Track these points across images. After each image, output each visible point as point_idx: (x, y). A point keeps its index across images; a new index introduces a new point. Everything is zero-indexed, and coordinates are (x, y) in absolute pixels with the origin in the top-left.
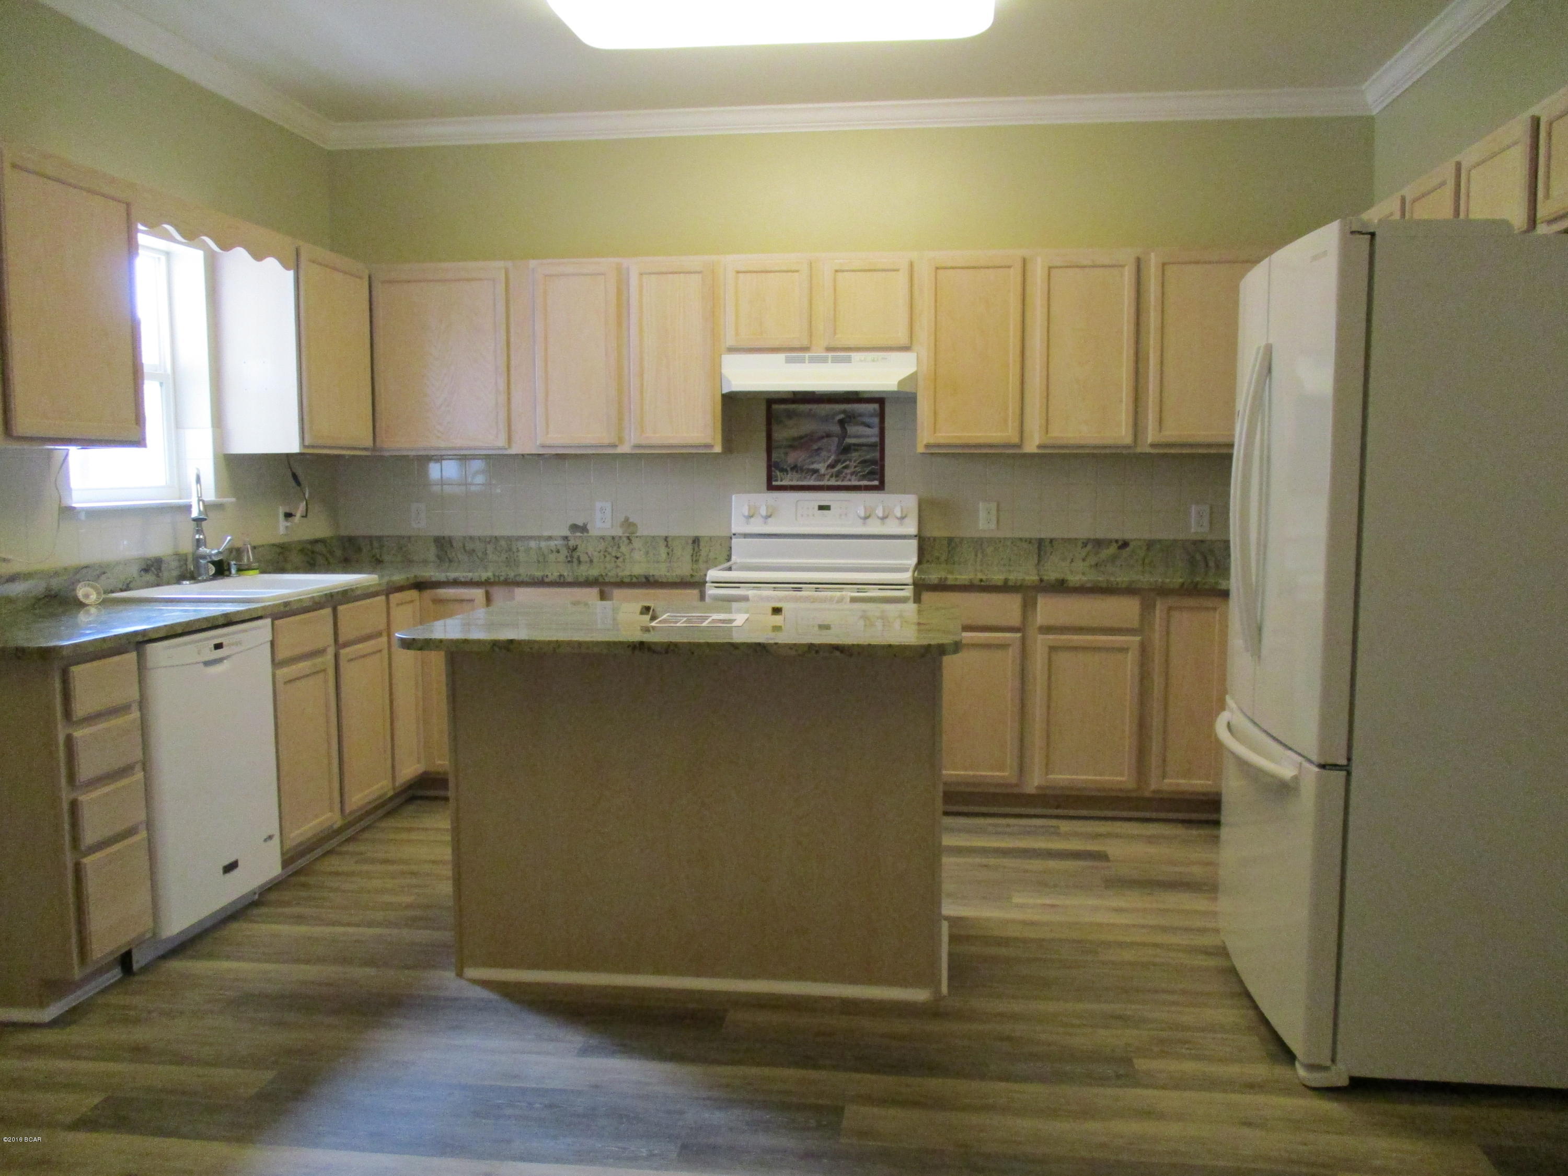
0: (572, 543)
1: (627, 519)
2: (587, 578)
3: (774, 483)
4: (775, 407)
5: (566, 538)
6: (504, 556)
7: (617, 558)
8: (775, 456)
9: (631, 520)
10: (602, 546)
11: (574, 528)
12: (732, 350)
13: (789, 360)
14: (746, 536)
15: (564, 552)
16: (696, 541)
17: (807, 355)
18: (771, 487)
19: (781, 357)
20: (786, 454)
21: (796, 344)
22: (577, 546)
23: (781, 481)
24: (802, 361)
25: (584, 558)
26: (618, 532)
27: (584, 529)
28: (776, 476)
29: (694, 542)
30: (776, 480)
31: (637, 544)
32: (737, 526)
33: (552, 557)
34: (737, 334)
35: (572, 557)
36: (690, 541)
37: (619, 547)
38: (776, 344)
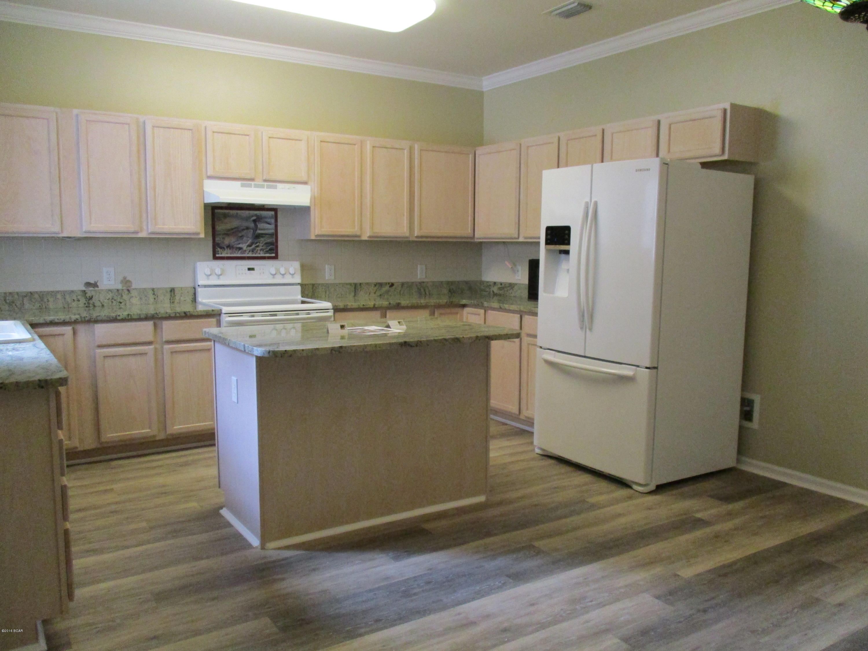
0: (89, 295)
1: (125, 278)
3: (217, 255)
4: (216, 211)
5: (84, 292)
6: (37, 305)
7: (121, 303)
8: (217, 239)
9: (128, 279)
10: (110, 296)
11: (88, 284)
12: (210, 177)
13: (243, 186)
14: (205, 286)
15: (83, 300)
17: (253, 183)
18: (215, 258)
19: (239, 183)
20: (224, 238)
21: (248, 177)
22: (92, 297)
23: (221, 254)
24: (250, 186)
25: (98, 304)
26: (120, 287)
27: (95, 285)
28: (218, 251)
29: (171, 291)
30: (219, 254)
31: (134, 293)
32: (201, 281)
33: (74, 304)
34: (214, 168)
35: (89, 303)
36: (169, 290)
37: (122, 296)
38: (237, 176)
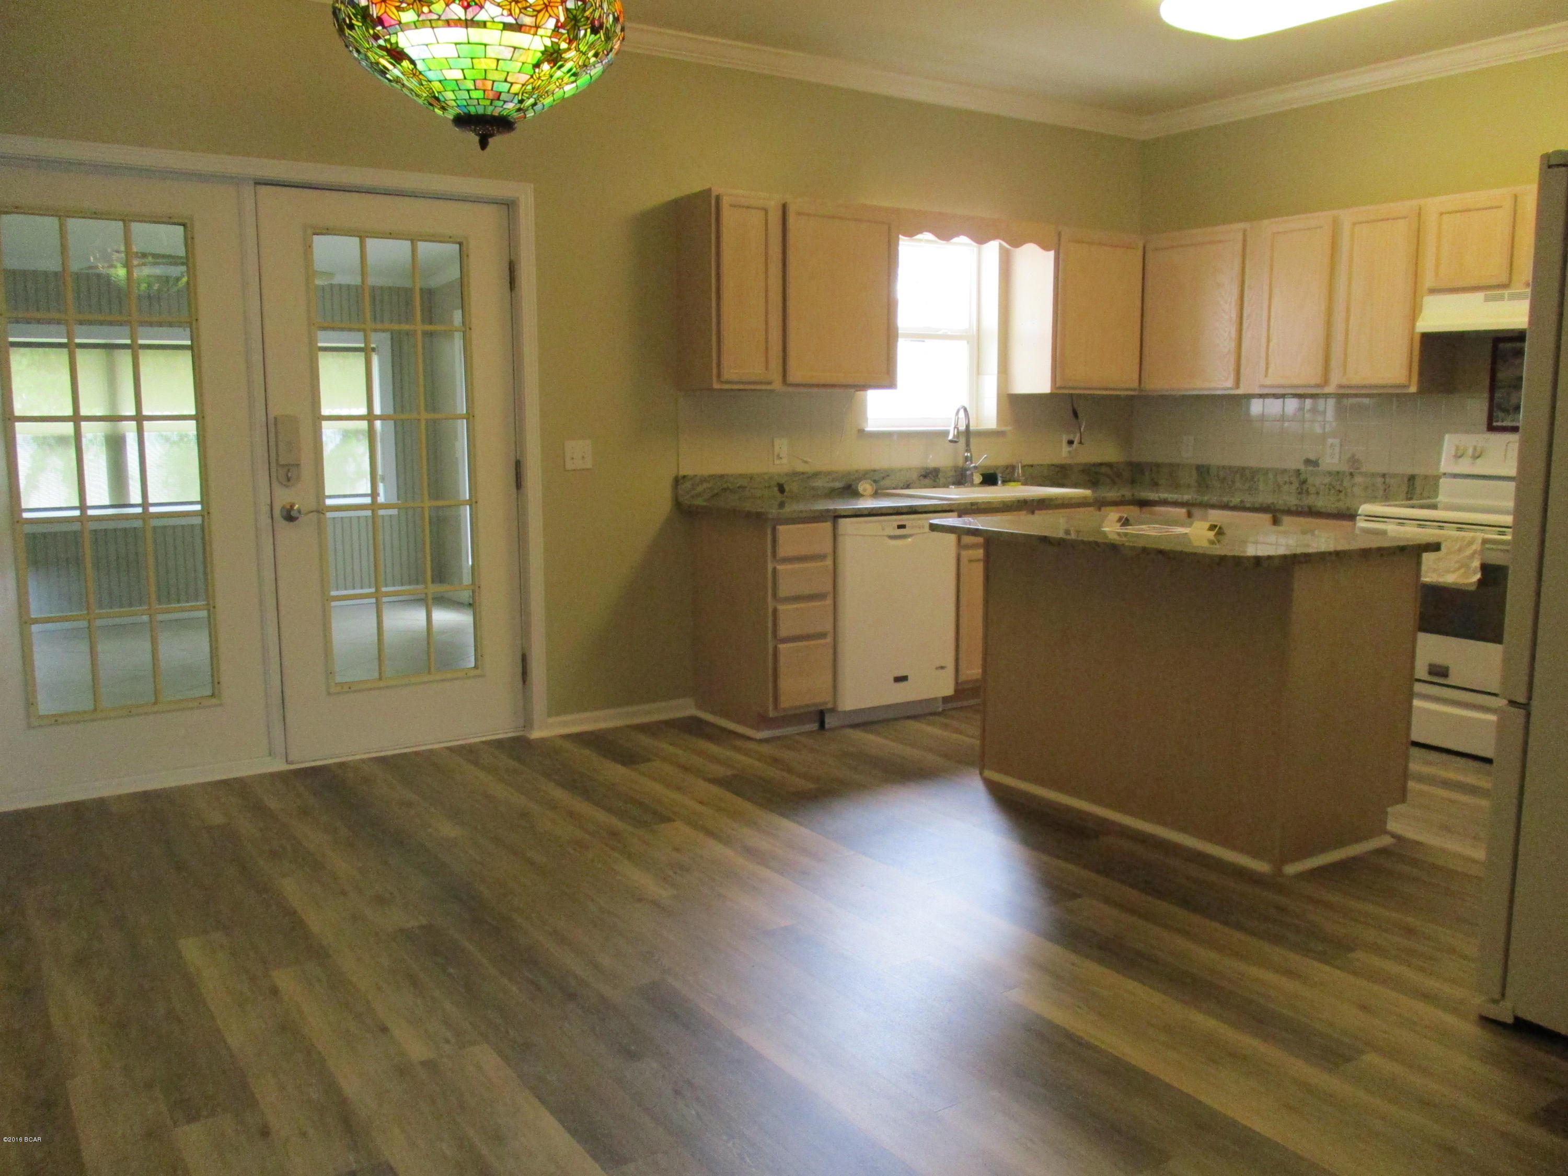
0: (1303, 477)
1: (1353, 456)
2: (1262, 504)
3: (1495, 424)
4: (1501, 345)
5: (1298, 472)
6: (1247, 485)
7: (1340, 492)
8: (1498, 395)
9: (1356, 457)
10: (1327, 480)
11: (1308, 462)
12: (1433, 291)
13: (1487, 299)
14: (1455, 476)
15: (1296, 484)
16: (1412, 478)
17: (1506, 292)
18: (1491, 428)
19: (1480, 296)
20: (1509, 394)
21: (1494, 282)
22: (1307, 479)
23: (1502, 422)
24: (1501, 298)
25: (1312, 490)
26: (1345, 468)
27: (1315, 463)
28: (1497, 417)
29: (1409, 480)
30: (1497, 421)
31: (1358, 479)
32: (1446, 465)
33: (1286, 488)
34: (1437, 275)
35: (1302, 489)
36: (1406, 480)
37: (1342, 481)
38: (1473, 283)
